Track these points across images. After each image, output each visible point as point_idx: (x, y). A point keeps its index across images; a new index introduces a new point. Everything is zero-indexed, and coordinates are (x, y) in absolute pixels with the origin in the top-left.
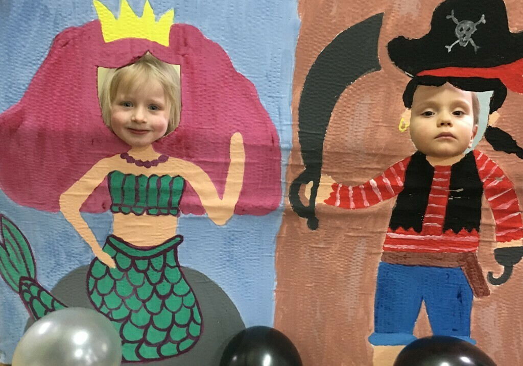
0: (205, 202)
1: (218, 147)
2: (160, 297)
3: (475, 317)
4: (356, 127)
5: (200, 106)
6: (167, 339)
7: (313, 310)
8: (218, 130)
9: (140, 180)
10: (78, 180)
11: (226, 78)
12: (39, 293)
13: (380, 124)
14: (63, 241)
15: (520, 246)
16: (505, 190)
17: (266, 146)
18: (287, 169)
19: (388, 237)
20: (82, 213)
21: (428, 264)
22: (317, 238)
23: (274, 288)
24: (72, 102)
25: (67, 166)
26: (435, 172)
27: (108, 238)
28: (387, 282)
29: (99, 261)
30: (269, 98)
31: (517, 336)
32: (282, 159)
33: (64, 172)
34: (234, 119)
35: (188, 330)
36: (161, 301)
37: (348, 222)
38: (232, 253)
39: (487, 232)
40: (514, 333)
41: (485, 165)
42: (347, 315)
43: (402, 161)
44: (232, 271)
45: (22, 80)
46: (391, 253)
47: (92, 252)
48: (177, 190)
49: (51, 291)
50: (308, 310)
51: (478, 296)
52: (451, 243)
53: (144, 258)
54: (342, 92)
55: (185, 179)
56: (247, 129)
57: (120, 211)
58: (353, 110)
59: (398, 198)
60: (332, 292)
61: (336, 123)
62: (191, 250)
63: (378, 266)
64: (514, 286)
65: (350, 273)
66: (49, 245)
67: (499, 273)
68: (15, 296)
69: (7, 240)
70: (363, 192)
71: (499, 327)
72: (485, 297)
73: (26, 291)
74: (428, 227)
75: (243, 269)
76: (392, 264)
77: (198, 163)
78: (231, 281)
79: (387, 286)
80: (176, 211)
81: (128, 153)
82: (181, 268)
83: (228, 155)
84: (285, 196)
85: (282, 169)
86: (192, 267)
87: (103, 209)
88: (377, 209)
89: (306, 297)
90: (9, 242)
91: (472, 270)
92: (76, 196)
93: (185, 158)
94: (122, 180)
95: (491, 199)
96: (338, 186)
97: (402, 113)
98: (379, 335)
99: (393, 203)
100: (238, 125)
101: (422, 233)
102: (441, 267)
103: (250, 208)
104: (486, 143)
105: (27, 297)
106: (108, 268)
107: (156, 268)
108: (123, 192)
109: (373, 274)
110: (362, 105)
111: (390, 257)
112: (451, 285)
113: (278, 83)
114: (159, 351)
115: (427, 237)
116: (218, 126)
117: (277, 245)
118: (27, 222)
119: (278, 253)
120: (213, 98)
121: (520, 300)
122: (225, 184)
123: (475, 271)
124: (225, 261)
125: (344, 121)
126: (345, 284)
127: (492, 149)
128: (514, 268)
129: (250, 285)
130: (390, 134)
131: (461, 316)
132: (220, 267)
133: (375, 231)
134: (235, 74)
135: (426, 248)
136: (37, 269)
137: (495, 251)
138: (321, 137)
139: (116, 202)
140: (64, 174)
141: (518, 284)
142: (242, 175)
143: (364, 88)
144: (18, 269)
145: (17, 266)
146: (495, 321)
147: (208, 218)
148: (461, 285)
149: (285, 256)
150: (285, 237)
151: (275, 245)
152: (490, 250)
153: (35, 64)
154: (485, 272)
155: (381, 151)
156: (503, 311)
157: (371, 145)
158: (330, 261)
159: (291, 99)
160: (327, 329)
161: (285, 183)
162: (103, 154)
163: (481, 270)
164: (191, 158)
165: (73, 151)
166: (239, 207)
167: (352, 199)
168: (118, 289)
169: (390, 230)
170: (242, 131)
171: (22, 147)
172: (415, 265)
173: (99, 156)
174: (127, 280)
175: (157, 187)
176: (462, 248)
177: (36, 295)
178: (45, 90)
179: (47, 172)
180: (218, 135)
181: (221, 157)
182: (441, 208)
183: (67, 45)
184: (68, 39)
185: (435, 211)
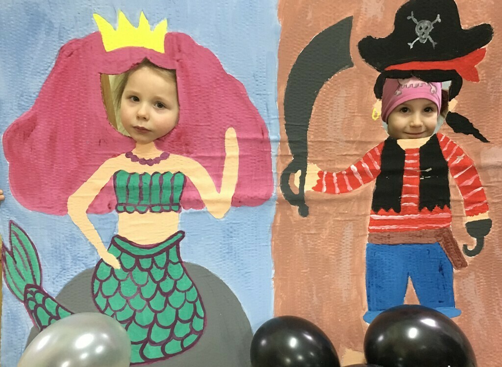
0: (204, 197)
1: (214, 142)
2: (163, 294)
3: (457, 288)
4: (335, 118)
5: (196, 105)
6: (172, 336)
7: (310, 295)
8: (213, 126)
9: (143, 177)
10: (86, 181)
11: (218, 80)
12: (44, 300)
13: (356, 114)
14: (70, 245)
15: (487, 218)
16: (467, 167)
17: (257, 139)
18: (276, 160)
19: (371, 219)
20: (89, 215)
21: (410, 242)
22: (308, 225)
23: (272, 276)
24: (80, 106)
25: (75, 168)
26: (406, 155)
27: (113, 238)
28: (375, 262)
29: (104, 262)
30: (258, 96)
31: (497, 302)
34: (227, 116)
35: (191, 325)
36: (165, 298)
37: (335, 207)
38: (231, 245)
39: (457, 208)
40: (494, 300)
41: (447, 146)
42: (341, 297)
43: (377, 147)
44: (232, 262)
45: (32, 89)
46: (376, 234)
47: (98, 254)
48: (178, 186)
49: (56, 297)
50: (306, 295)
51: (457, 268)
52: (427, 220)
53: (147, 256)
54: (321, 87)
55: (186, 175)
56: (239, 124)
57: (125, 210)
58: (331, 103)
59: (377, 181)
61: (317, 116)
62: (192, 245)
63: (366, 247)
64: (487, 256)
65: (341, 256)
66: (55, 250)
67: (472, 245)
68: (19, 305)
69: (15, 247)
70: (346, 178)
71: (479, 295)
72: (463, 268)
73: (30, 299)
74: (406, 207)
75: (242, 260)
76: (378, 245)
77: (197, 158)
78: (231, 273)
79: (376, 266)
80: (178, 206)
81: (132, 152)
82: (184, 264)
83: (223, 149)
84: (276, 186)
85: (272, 161)
86: (194, 262)
87: (109, 210)
88: (359, 192)
89: (302, 282)
90: (17, 250)
91: (449, 244)
92: (83, 197)
93: (185, 154)
94: (127, 179)
95: (456, 176)
96: (323, 174)
97: (374, 104)
98: (373, 313)
99: (373, 186)
100: (231, 121)
101: (401, 212)
102: (421, 244)
103: (246, 199)
104: (447, 127)
105: (32, 304)
106: (113, 269)
107: (159, 266)
108: (128, 190)
109: (362, 255)
110: (339, 98)
111: (375, 238)
112: (433, 260)
113: (264, 81)
114: (163, 350)
115: (406, 217)
116: (213, 122)
117: (273, 234)
118: (35, 227)
120: (207, 98)
121: (494, 268)
122: (222, 177)
123: (451, 245)
124: (224, 253)
125: (324, 113)
126: (337, 267)
127: (453, 131)
128: (485, 240)
129: (249, 275)
130: (365, 123)
131: (444, 288)
132: (221, 260)
133: (360, 214)
134: (225, 75)
135: (407, 227)
136: (43, 275)
137: (467, 224)
138: (305, 128)
139: (120, 202)
140: (73, 175)
142: (237, 168)
143: (340, 83)
144: (24, 277)
145: (23, 274)
146: (475, 291)
147: (208, 212)
148: (441, 259)
149: (280, 244)
150: (279, 226)
151: (270, 235)
152: (462, 224)
153: (43, 74)
154: (461, 245)
155: (358, 138)
156: (481, 281)
157: (349, 133)
158: (322, 247)
159: (277, 96)
160: (324, 312)
161: (276, 173)
162: (110, 154)
163: (457, 243)
164: (190, 154)
165: (81, 153)
166: (235, 198)
167: (336, 185)
168: (123, 289)
169: (373, 212)
170: (235, 126)
171: (34, 151)
172: (398, 244)
173: (106, 156)
174: (131, 280)
175: (160, 183)
176: (437, 224)
177: (41, 303)
178: (54, 97)
179: (57, 175)
180: (213, 131)
181: (217, 152)
182: (415, 188)
183: (72, 56)
184: (72, 49)
185: (410, 191)
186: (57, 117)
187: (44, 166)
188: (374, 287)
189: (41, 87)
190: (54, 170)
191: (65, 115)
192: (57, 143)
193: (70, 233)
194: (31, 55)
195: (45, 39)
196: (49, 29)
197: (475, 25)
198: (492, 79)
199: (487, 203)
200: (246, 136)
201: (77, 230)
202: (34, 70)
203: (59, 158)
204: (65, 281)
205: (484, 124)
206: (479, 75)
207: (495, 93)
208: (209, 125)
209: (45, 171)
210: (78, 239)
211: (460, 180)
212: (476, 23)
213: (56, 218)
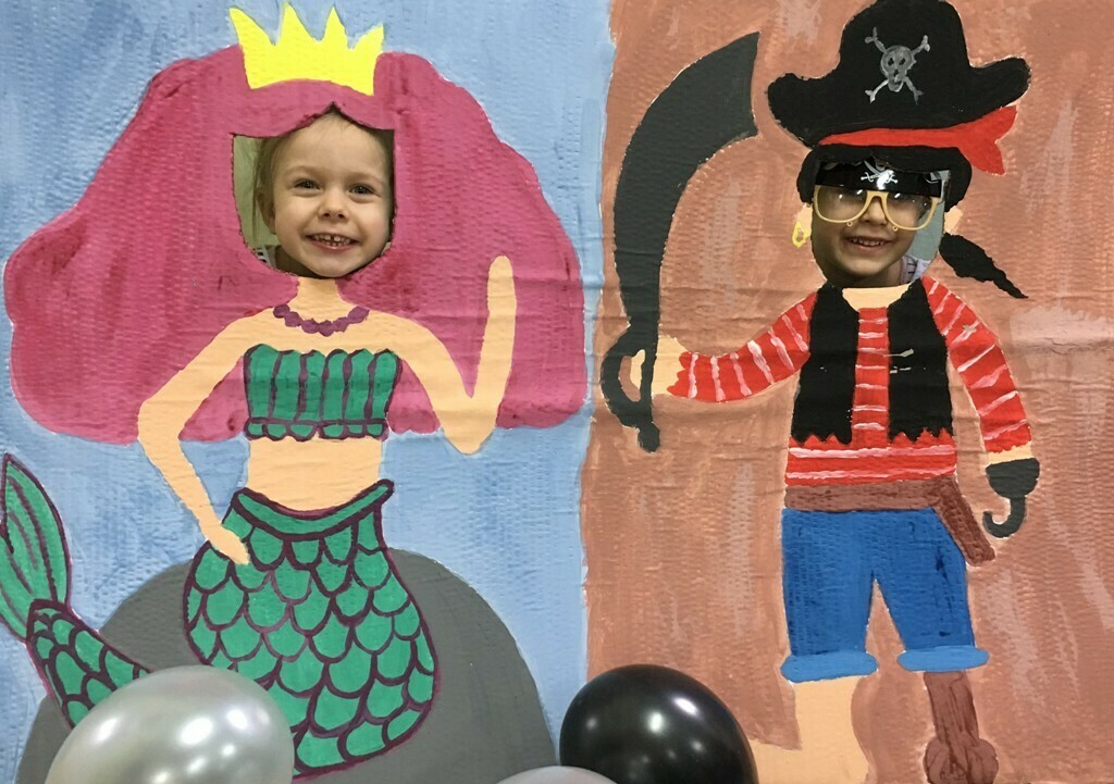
0: (438, 405)
1: (465, 286)
2: (344, 620)
3: (976, 604)
4: (716, 240)
5: (431, 207)
6: (362, 716)
7: (665, 620)
8: (464, 252)
9: (310, 361)
10: (182, 369)
11: (480, 154)
12: (72, 637)
13: (759, 234)
14: (138, 511)
15: (1029, 457)
16: (984, 349)
17: (556, 281)
18: (594, 327)
19: (791, 457)
20: (185, 443)
21: (872, 506)
22: (658, 468)
23: (583, 581)
24: (182, 204)
25: (161, 339)
26: (861, 321)
27: (236, 495)
28: (802, 549)
29: (213, 549)
30: (560, 190)
31: (1062, 634)
32: (586, 306)
33: (155, 352)
34: (496, 231)
35: (406, 688)
36: (347, 629)
37: (714, 430)
38: (493, 513)
39: (968, 434)
40: (1054, 630)
41: (943, 304)
42: (733, 625)
43: (801, 303)
44: (495, 549)
45: (82, 162)
46: (801, 490)
47: (200, 530)
48: (383, 381)
49: (103, 629)
50: (656, 621)
51: (974, 562)
52: (906, 460)
53: (310, 537)
54: (690, 175)
55: (401, 356)
56: (519, 248)
57: (266, 433)
58: (712, 210)
59: (801, 376)
60: (699, 579)
61: (681, 235)
62: (408, 512)
63: (781, 517)
64: (1033, 536)
65: (729, 537)
66: (104, 522)
67: (1002, 514)
68: (16, 648)
69: (12, 514)
70: (737, 367)
71: (1024, 619)
72: (987, 562)
73: (42, 634)
74: (862, 431)
75: (517, 545)
76: (806, 512)
77: (427, 321)
78: (494, 572)
79: (802, 557)
80: (381, 426)
81: (289, 304)
82: (390, 554)
83: (483, 302)
84: (593, 384)
85: (586, 329)
86: (413, 549)
87: (230, 432)
88: (766, 399)
89: (648, 594)
90: (15, 519)
91: (953, 511)
92: (174, 403)
93: (401, 311)
94: (273, 364)
95: (963, 368)
96: (690, 359)
97: (796, 213)
98: (800, 659)
100: (503, 242)
101: (852, 443)
102: (897, 511)
103: (528, 411)
105: (45, 647)
106: (232, 567)
107: (335, 558)
108: (274, 389)
109: (772, 534)
110: (726, 200)
111: (801, 497)
112: (922, 545)
113: (575, 160)
114: (342, 747)
115: (864, 453)
116: (465, 244)
117: (583, 488)
118: (62, 470)
119: (585, 506)
120: (455, 191)
121: (1051, 563)
122: (478, 363)
123: (959, 513)
124: (479, 530)
125: (695, 230)
126: (721, 560)
127: (955, 275)
128: (1028, 502)
129: (533, 578)
130: (778, 252)
131: (949, 604)
132: (471, 544)
133: (768, 446)
134: (496, 146)
135: (865, 474)
136: (73, 581)
137: (988, 469)
138: (655, 261)
139: (255, 414)
140: (154, 355)
141: (1040, 533)
142: (511, 344)
143: (729, 169)
144: (30, 584)
145: (28, 578)
146: (1014, 610)
147: (445, 439)
148: (940, 542)
149: (599, 511)
150: (597, 471)
151: (578, 490)
152: (979, 470)
153: (108, 132)
154: (978, 513)
155: (764, 284)
156: (1025, 588)
157: (744, 274)
158: (689, 516)
159: (600, 191)
160: (696, 657)
161: (592, 355)
162: (239, 310)
163: (970, 509)
164: (413, 312)
165: (178, 305)
166: (506, 409)
167: (718, 383)
168: (254, 610)
169: (795, 443)
170: (512, 253)
171: (74, 299)
172: (850, 511)
173: (229, 314)
174: (272, 590)
175: (345, 374)
176: (928, 469)
177: (67, 643)
178: (128, 183)
179: (120, 353)
180: (465, 262)
181: (471, 308)
182: (879, 391)
183: (176, 95)
184: (178, 81)
185: (869, 398)
186: (132, 226)
187: (92, 333)
188: (802, 602)
189: (100, 159)
190: (114, 342)
191: (148, 222)
192: (127, 283)
193: (140, 484)
194: (88, 91)
195: (120, 57)
196: (131, 36)
197: (995, 60)
198: (1029, 169)
199: (1026, 425)
200: (531, 274)
201: (157, 478)
202: (91, 124)
203: (127, 316)
204: (122, 593)
205: (1014, 260)
206: (1004, 161)
207: (1035, 197)
208: (456, 251)
209: (93, 345)
210: (158, 498)
211: (972, 375)
212: (996, 55)
213: (112, 449)
